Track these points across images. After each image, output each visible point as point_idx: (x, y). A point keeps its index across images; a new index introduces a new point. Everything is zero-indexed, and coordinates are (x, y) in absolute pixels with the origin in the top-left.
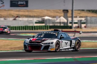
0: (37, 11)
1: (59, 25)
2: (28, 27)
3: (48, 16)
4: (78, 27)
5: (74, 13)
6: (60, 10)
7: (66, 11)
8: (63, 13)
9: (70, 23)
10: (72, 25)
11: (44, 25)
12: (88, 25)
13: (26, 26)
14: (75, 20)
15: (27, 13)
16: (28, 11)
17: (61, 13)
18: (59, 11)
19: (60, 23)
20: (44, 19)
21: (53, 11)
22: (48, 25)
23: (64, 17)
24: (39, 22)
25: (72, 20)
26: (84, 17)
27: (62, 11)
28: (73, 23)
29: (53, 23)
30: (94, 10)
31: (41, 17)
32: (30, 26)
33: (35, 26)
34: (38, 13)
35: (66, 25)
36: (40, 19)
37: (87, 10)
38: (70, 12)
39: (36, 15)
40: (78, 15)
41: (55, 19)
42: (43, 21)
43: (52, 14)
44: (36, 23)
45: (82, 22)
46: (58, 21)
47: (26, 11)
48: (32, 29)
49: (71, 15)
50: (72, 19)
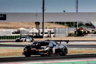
0: (13, 23)
1: (32, 35)
2: (6, 36)
3: (22, 27)
4: (48, 37)
5: (44, 25)
6: (33, 22)
7: (37, 23)
8: (35, 25)
9: (41, 33)
10: (43, 35)
11: (19, 35)
12: (56, 35)
13: (4, 36)
14: (46, 31)
15: (5, 25)
16: (6, 24)
17: (33, 25)
18: (31, 23)
19: (33, 33)
20: (20, 30)
21: (27, 23)
22: (23, 35)
23: (36, 28)
24: (16, 33)
25: (43, 31)
26: (53, 28)
27: (34, 23)
28: (44, 33)
29: (27, 33)
30: (62, 22)
31: (17, 28)
32: (8, 36)
33: (12, 36)
34: (15, 25)
35: (38, 35)
36: (16, 30)
37: (55, 23)
38: (41, 24)
39: (12, 26)
40: (48, 26)
41: (29, 30)
42: (19, 31)
43: (26, 26)
44: (13, 33)
45: (51, 32)
46: (31, 31)
47: (4, 23)
48: (10, 39)
49: (42, 27)
50: (43, 29)
